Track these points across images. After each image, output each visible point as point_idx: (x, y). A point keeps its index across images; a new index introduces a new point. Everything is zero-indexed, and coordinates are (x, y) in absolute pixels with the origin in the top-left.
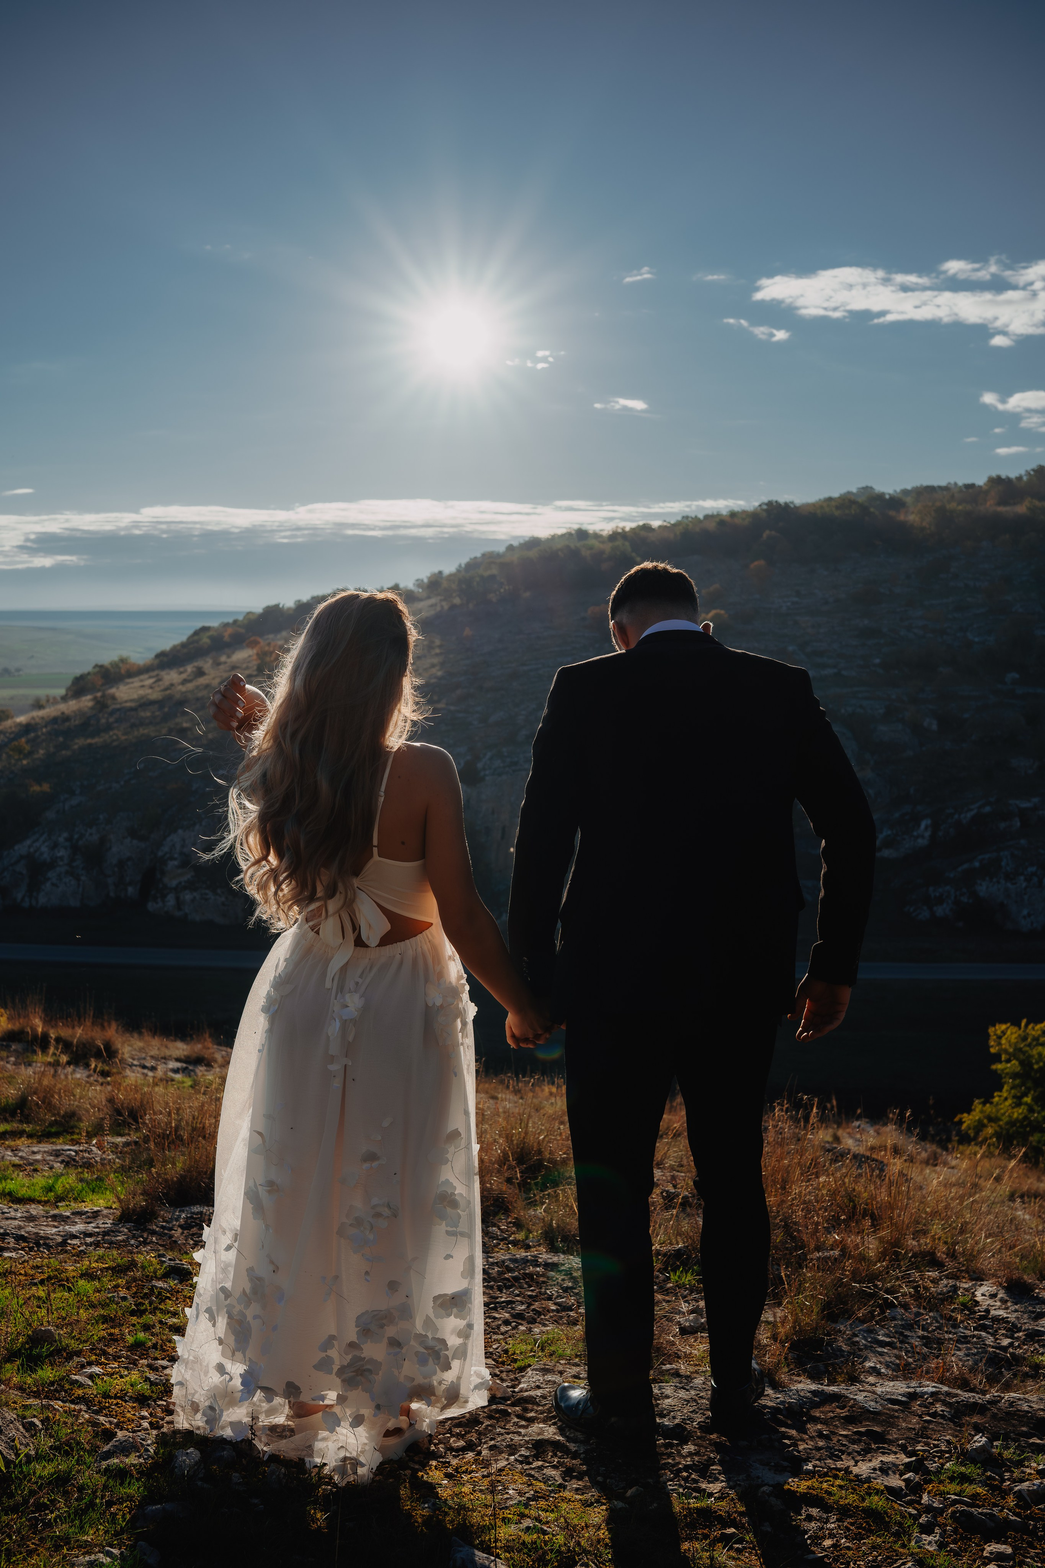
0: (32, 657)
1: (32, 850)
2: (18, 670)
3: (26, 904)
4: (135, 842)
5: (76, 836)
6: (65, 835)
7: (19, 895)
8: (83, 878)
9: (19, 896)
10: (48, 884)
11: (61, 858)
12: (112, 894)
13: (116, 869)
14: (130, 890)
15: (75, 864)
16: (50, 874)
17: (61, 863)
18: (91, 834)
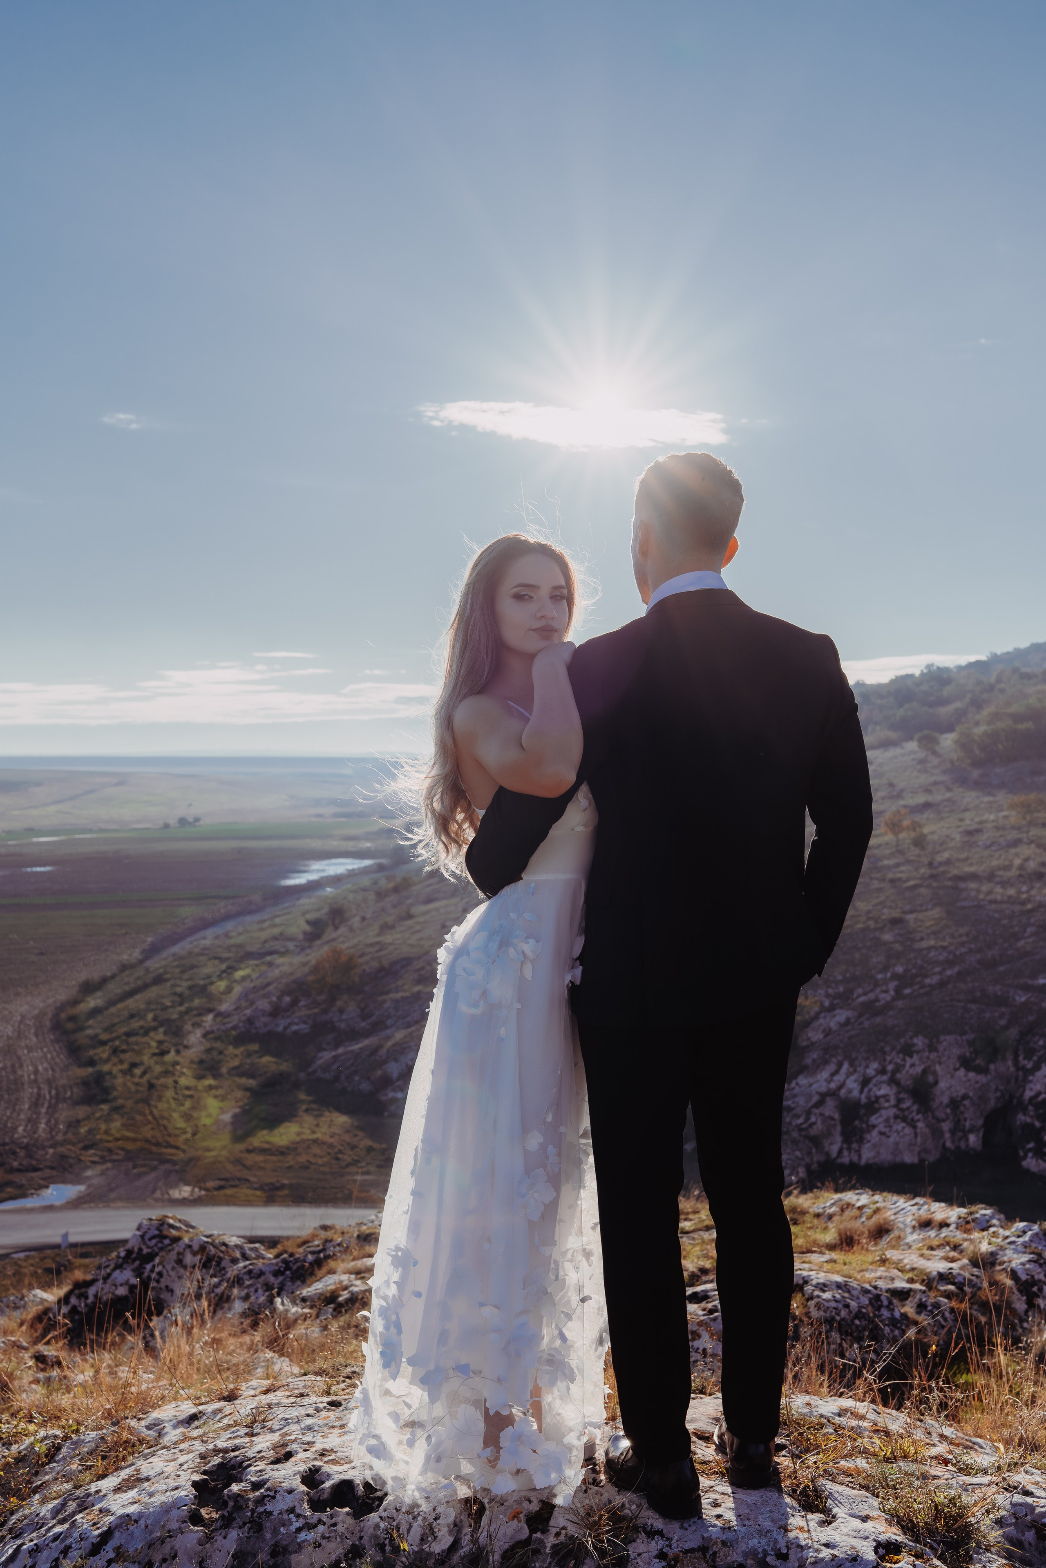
0: (190, 805)
1: (833, 1085)
2: (197, 820)
3: (845, 1160)
4: (972, 1075)
5: (890, 1068)
6: (875, 1065)
7: (834, 1146)
8: (920, 1125)
9: (834, 1149)
10: (875, 1133)
11: (886, 1097)
12: (949, 1144)
13: (949, 1111)
14: (972, 1138)
15: (904, 1106)
16: (873, 1120)
17: (886, 1105)
18: (913, 1065)
